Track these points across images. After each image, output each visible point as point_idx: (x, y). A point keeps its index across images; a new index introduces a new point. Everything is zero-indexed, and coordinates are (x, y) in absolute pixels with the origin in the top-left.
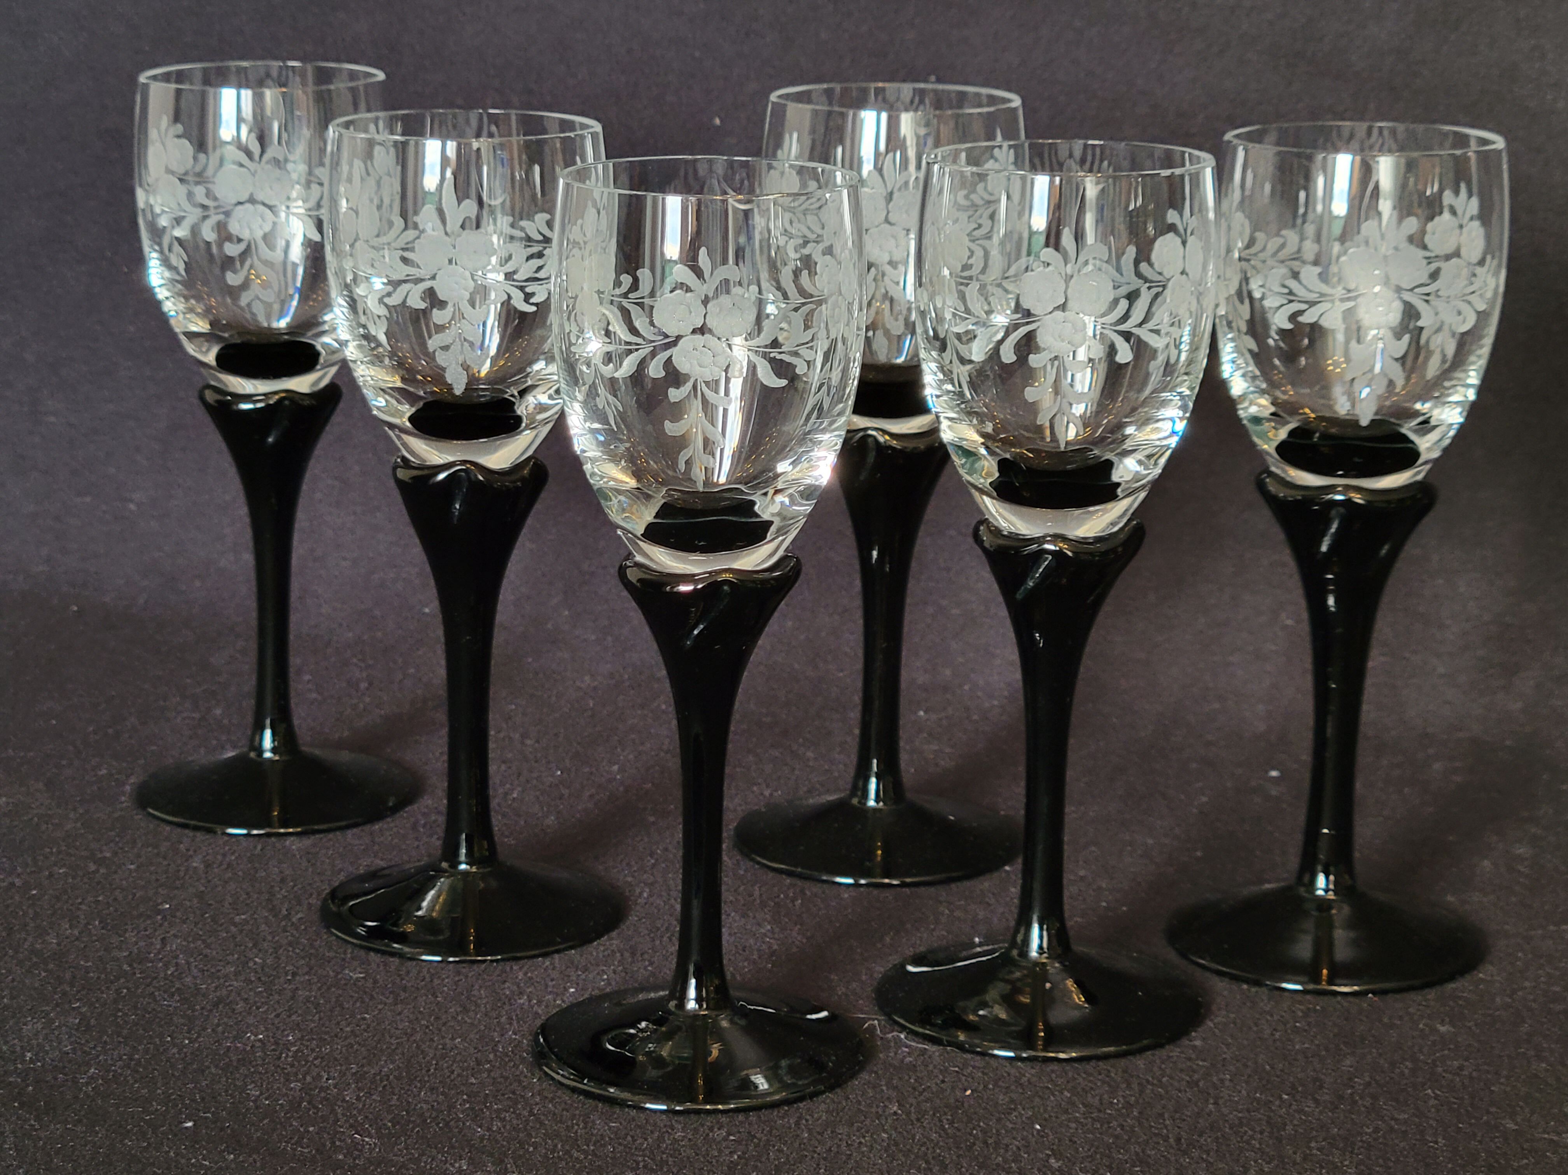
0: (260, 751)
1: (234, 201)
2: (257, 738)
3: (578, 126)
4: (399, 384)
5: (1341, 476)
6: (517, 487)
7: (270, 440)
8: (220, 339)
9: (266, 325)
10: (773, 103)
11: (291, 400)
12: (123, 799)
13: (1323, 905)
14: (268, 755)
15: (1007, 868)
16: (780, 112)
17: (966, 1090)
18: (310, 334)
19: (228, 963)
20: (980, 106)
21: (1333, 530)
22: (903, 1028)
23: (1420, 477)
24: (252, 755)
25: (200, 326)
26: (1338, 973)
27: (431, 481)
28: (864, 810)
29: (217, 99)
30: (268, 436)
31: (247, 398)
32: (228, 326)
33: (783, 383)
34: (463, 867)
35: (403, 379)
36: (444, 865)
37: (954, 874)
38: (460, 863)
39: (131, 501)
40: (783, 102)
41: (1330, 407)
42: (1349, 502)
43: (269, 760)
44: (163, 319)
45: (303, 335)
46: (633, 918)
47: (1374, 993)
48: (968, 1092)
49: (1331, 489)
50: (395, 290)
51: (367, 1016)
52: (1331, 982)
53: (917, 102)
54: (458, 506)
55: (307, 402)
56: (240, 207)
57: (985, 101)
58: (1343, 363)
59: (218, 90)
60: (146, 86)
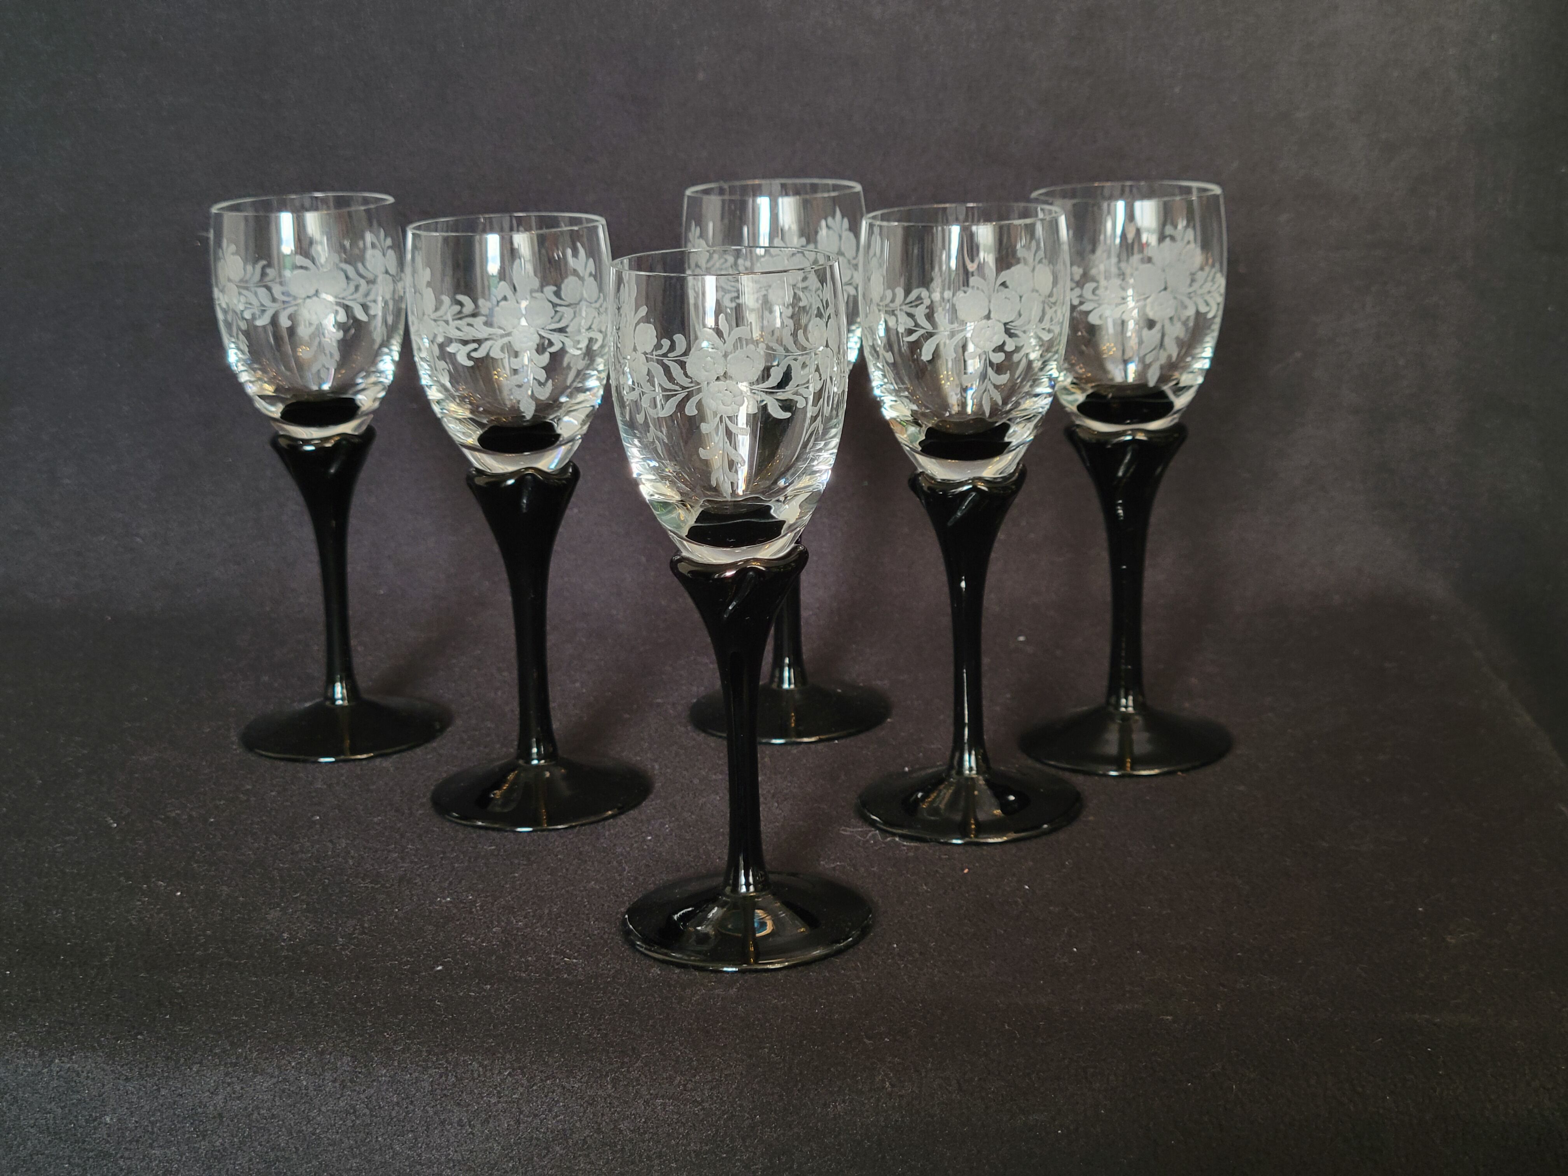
0: (333, 700)
1: (304, 296)
2: (330, 690)
3: (584, 221)
4: (470, 416)
5: (1128, 424)
6: (564, 484)
7: (332, 471)
8: (282, 400)
9: (315, 388)
10: (689, 197)
11: (345, 439)
12: (234, 747)
13: (1126, 717)
14: (339, 702)
15: (889, 720)
16: (695, 202)
17: (963, 870)
18: (351, 392)
19: (389, 851)
20: (829, 191)
21: (1126, 461)
22: (894, 835)
23: (1176, 421)
24: (328, 703)
25: (269, 390)
26: (1139, 762)
27: (503, 485)
28: (781, 692)
29: (278, 219)
30: (329, 467)
31: (307, 442)
32: (288, 390)
33: (788, 415)
34: (535, 762)
35: (472, 412)
36: (521, 762)
37: (852, 731)
38: (533, 759)
39: (137, 535)
40: (699, 195)
41: (1112, 380)
42: (1134, 441)
43: (341, 706)
44: (239, 388)
45: (345, 393)
46: (658, 785)
47: (1182, 771)
48: (966, 871)
49: (1124, 433)
50: (480, 345)
51: (516, 875)
52: (1132, 768)
53: (785, 191)
54: (525, 501)
55: (356, 440)
56: (308, 300)
57: (831, 188)
58: (1113, 347)
59: (278, 214)
60: (219, 216)
